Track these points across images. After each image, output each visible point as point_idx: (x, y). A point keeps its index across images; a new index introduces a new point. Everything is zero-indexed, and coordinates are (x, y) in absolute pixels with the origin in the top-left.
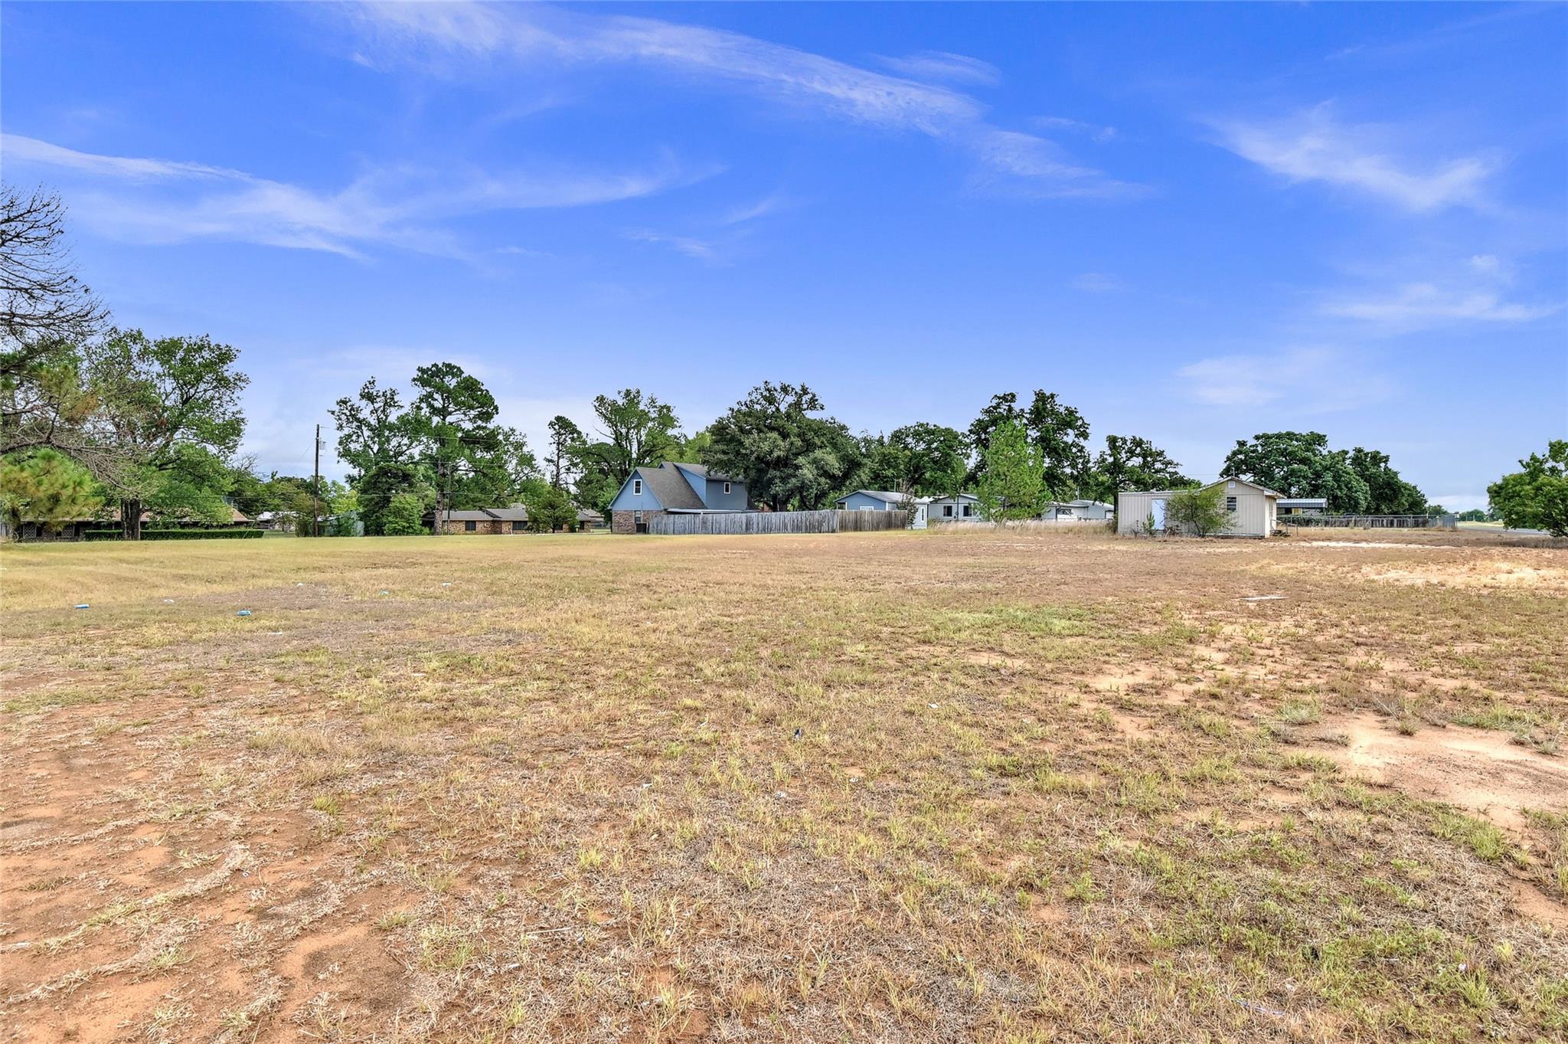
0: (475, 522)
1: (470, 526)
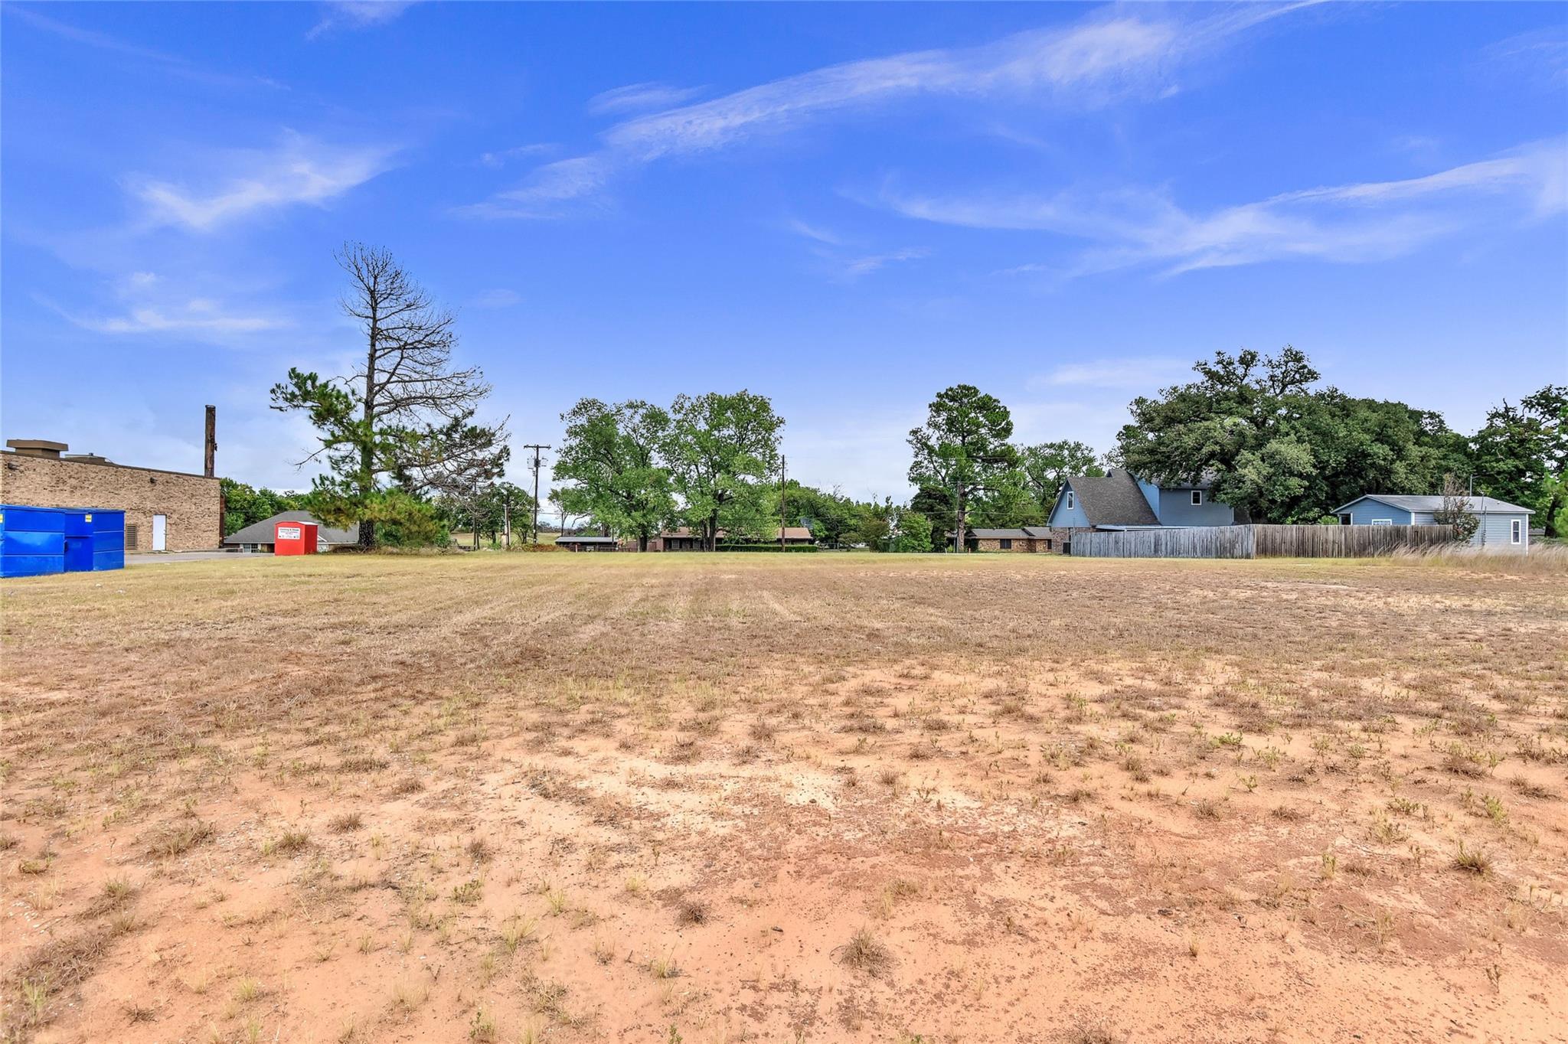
0: (1010, 540)
1: (1006, 544)
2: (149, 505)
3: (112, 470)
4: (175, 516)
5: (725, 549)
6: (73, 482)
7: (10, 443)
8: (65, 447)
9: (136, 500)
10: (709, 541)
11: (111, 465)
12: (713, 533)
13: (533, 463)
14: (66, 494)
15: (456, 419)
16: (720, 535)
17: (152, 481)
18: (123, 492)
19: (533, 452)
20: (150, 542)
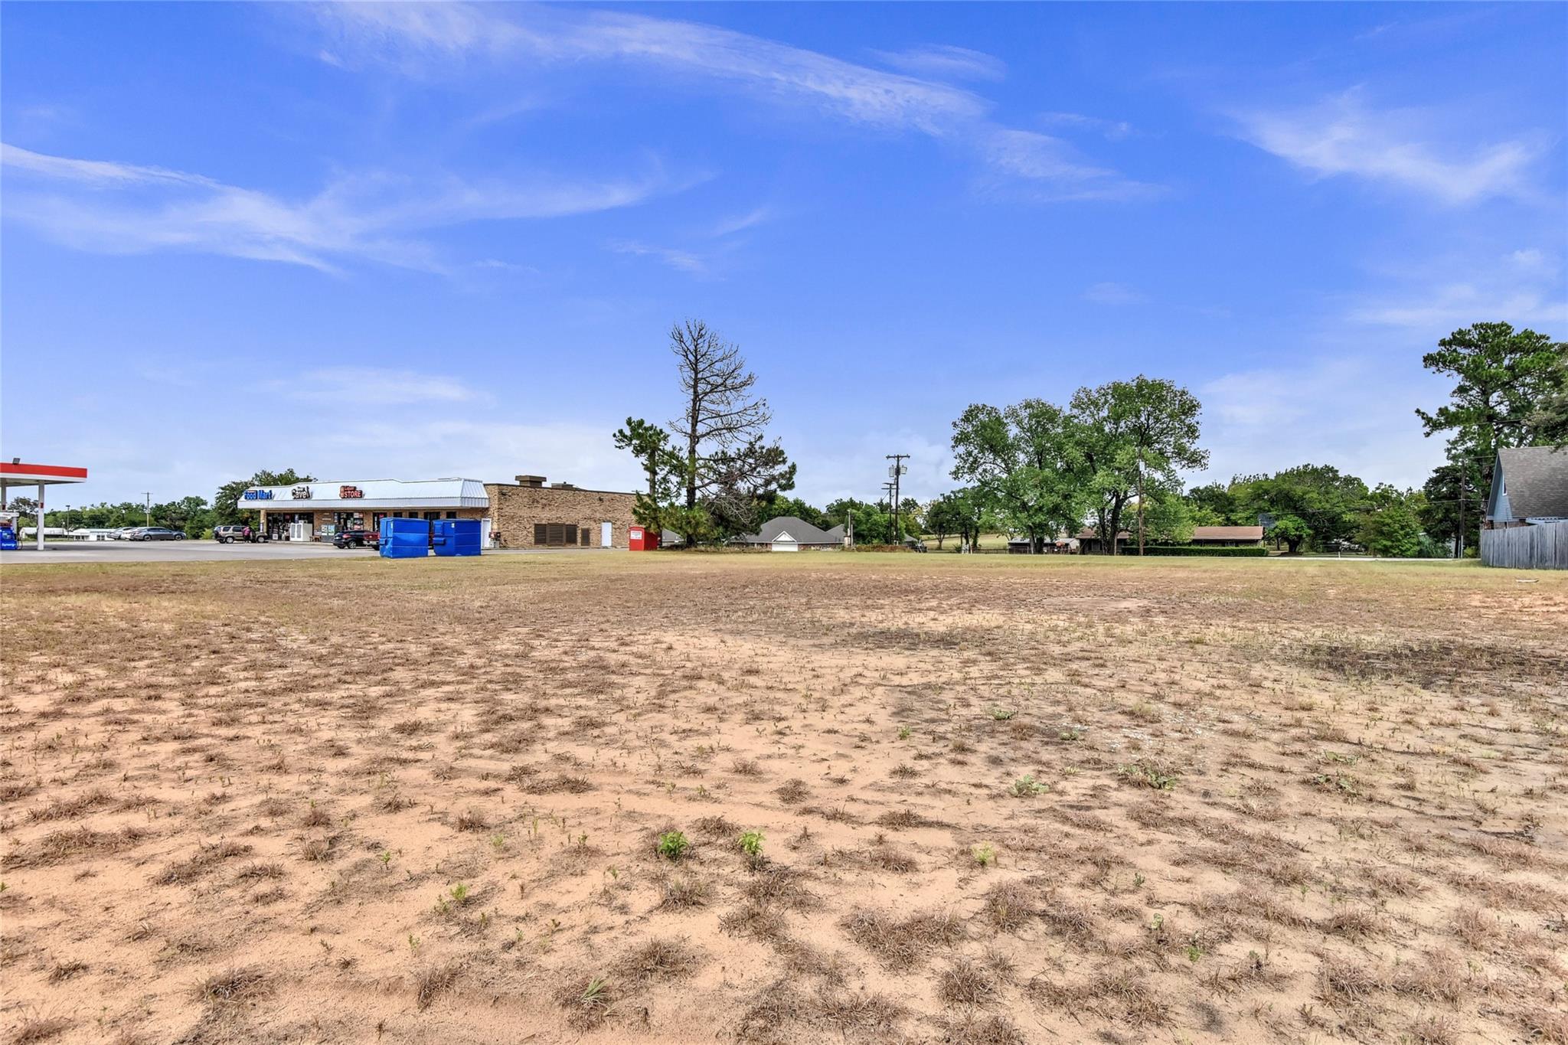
2: (598, 515)
3: (571, 493)
4: (619, 523)
5: (1134, 552)
6: (544, 501)
7: (517, 478)
8: (544, 479)
9: (588, 512)
10: (1109, 543)
11: (577, 489)
12: (1114, 534)
13: (893, 471)
14: (539, 509)
15: (751, 443)
16: (1123, 535)
17: (600, 499)
18: (579, 507)
19: (894, 462)
20: (600, 541)
